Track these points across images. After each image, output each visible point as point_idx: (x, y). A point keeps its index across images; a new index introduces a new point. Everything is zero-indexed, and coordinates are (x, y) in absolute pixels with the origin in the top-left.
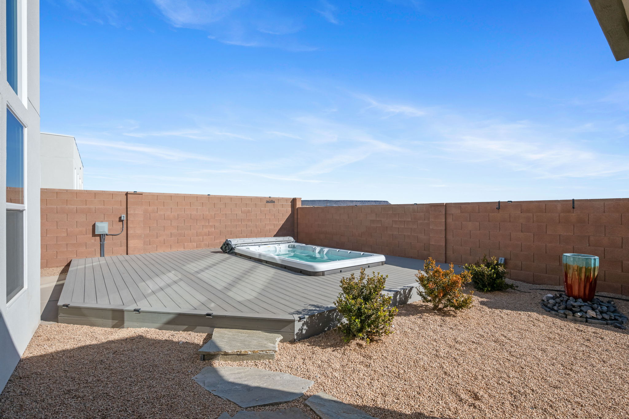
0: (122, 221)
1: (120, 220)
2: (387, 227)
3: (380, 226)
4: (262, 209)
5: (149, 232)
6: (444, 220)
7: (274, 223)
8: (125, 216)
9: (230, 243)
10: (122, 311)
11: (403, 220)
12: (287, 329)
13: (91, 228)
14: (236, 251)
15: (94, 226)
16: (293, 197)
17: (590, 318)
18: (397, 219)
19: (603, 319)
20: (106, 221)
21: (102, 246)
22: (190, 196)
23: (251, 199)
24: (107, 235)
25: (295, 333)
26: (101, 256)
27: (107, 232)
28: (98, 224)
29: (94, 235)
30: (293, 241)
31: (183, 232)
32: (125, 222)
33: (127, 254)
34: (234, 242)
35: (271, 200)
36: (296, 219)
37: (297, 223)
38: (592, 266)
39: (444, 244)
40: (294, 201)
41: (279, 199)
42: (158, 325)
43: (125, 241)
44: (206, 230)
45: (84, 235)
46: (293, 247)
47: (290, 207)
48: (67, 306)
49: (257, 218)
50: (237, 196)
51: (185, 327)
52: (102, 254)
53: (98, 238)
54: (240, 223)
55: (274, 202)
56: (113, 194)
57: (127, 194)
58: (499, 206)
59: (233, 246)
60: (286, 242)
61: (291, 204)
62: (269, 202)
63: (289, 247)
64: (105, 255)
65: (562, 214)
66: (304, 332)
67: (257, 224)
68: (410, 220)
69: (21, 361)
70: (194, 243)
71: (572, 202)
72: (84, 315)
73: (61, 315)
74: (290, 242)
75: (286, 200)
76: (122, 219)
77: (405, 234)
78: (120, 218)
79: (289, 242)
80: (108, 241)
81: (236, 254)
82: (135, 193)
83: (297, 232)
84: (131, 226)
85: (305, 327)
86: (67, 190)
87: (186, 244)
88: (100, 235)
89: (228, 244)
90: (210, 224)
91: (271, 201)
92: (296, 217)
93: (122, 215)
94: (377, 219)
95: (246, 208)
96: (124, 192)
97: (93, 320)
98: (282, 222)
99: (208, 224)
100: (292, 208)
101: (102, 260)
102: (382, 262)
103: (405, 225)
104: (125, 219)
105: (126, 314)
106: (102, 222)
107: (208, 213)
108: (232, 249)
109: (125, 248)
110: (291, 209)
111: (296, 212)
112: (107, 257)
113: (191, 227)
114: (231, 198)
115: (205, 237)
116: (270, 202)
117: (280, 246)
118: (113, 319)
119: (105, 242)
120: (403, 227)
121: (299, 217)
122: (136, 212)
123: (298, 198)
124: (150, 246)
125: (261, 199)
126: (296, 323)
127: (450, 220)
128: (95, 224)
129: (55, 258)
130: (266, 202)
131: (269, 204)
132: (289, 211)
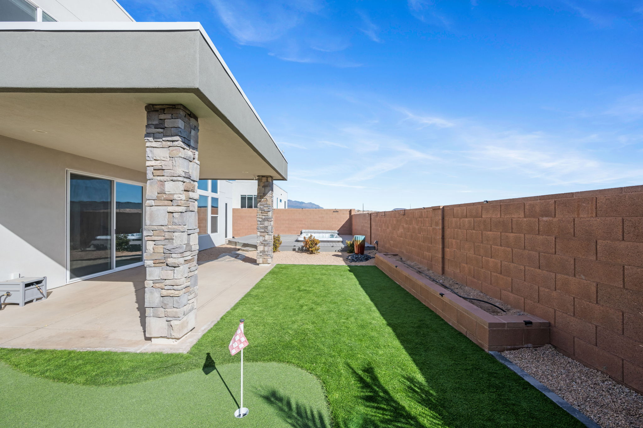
4: (331, 215)
7: (338, 223)
16: (350, 208)
23: (324, 210)
30: (337, 233)
36: (351, 222)
40: (350, 211)
41: (341, 210)
47: (349, 214)
49: (328, 221)
54: (318, 223)
55: (338, 212)
60: (332, 233)
63: (330, 235)
67: (328, 223)
74: (335, 233)
75: (346, 210)
91: (336, 211)
92: (352, 220)
95: (321, 215)
98: (343, 223)
107: (302, 217)
111: (352, 217)
123: (352, 209)
125: (330, 210)
130: (333, 212)
131: (335, 213)
132: (348, 217)
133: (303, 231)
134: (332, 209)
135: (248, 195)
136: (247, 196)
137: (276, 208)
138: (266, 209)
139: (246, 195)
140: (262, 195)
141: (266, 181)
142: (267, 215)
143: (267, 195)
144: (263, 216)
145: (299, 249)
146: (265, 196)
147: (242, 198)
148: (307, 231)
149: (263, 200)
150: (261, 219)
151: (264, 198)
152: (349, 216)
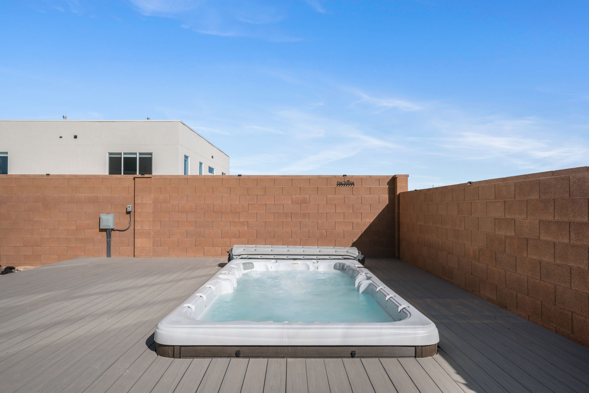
0: (129, 213)
1: (127, 212)
2: (527, 239)
3: (513, 234)
4: (328, 196)
5: (159, 228)
7: (352, 221)
8: (132, 206)
11: (566, 219)
15: (99, 219)
18: (550, 218)
20: (111, 212)
21: (109, 245)
22: (212, 177)
23: (310, 180)
26: (107, 257)
27: (114, 228)
28: (103, 216)
29: (100, 230)
30: (355, 256)
31: (203, 230)
32: (132, 214)
33: (134, 256)
35: (346, 180)
36: (397, 217)
40: (393, 181)
41: (362, 179)
43: (133, 239)
45: (91, 229)
46: (341, 268)
47: (387, 191)
49: (320, 212)
50: (284, 176)
52: (109, 255)
53: (104, 233)
54: (289, 220)
55: (353, 184)
60: (341, 257)
61: (387, 186)
62: (342, 184)
63: (335, 267)
64: (112, 256)
67: (320, 222)
70: (217, 248)
74: (348, 257)
75: (379, 179)
77: (571, 264)
78: (127, 209)
79: (346, 257)
80: (115, 238)
84: (139, 220)
86: (76, 176)
88: (106, 231)
90: (241, 220)
91: (346, 182)
92: (397, 211)
93: (129, 205)
94: (508, 216)
95: (299, 196)
98: (369, 220)
99: (238, 220)
100: (390, 193)
102: (415, 346)
103: (572, 234)
104: (132, 211)
106: (107, 213)
107: (238, 203)
109: (132, 248)
110: (387, 196)
111: (397, 201)
112: (114, 258)
113: (214, 223)
116: (344, 184)
117: (316, 265)
119: (112, 240)
120: (566, 241)
121: (401, 210)
122: (144, 202)
123: (399, 177)
124: (161, 248)
125: (327, 179)
128: (100, 216)
129: (65, 254)
130: (338, 185)
131: (342, 188)
132: (385, 199)
133: (237, 250)
134: (335, 176)
135: (125, 154)
136: (123, 156)
137: (181, 173)
139: (121, 154)
147: (111, 159)
148: (251, 249)
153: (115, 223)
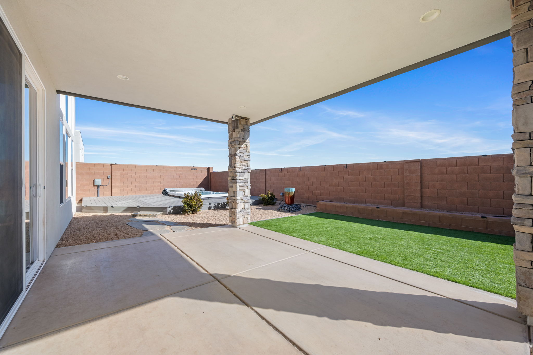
0: (109, 179)
1: (108, 178)
4: (189, 173)
5: (123, 185)
6: (265, 177)
7: (196, 181)
8: (110, 176)
9: (166, 190)
10: (107, 207)
12: (165, 210)
13: (92, 182)
14: (169, 194)
15: (94, 181)
16: (208, 166)
17: (286, 210)
19: (289, 210)
20: (100, 179)
21: (98, 192)
23: (182, 168)
24: (100, 186)
25: (168, 212)
26: (97, 196)
27: (101, 185)
28: (96, 180)
29: (94, 185)
30: (203, 190)
31: (142, 185)
32: (110, 179)
33: (111, 196)
34: (168, 190)
36: (210, 179)
37: (210, 181)
38: (290, 192)
39: (265, 188)
40: (208, 169)
41: (199, 168)
42: (120, 212)
43: (110, 189)
44: (155, 184)
45: (89, 185)
47: (206, 172)
48: (86, 206)
49: (186, 178)
50: (173, 166)
51: (130, 212)
52: (98, 195)
54: (176, 181)
55: (196, 169)
56: (104, 165)
57: (111, 165)
58: (281, 170)
59: (168, 192)
60: (199, 190)
65: (298, 173)
66: (172, 212)
67: (186, 181)
68: (254, 177)
69: (73, 217)
71: (300, 168)
72: (92, 209)
73: (83, 210)
75: (204, 168)
76: (109, 177)
78: (108, 177)
79: (201, 190)
80: (101, 189)
81: (168, 195)
82: (116, 164)
83: (210, 186)
84: (114, 181)
85: (172, 210)
87: (144, 191)
88: (97, 186)
89: (165, 191)
90: (158, 181)
91: (194, 169)
92: (210, 178)
93: (109, 176)
95: (179, 173)
96: (110, 164)
97: (96, 211)
98: (201, 181)
101: (98, 198)
104: (110, 178)
105: (108, 208)
106: (98, 179)
107: (157, 175)
108: (167, 193)
109: (110, 192)
111: (210, 175)
112: (101, 197)
114: (170, 167)
115: (155, 188)
118: (104, 210)
119: (100, 189)
121: (211, 178)
122: (116, 174)
123: (210, 167)
124: (124, 192)
125: (188, 168)
126: (168, 208)
127: (267, 177)
128: (94, 180)
130: (192, 169)
134: (191, 167)
138: (246, 158)
140: (241, 140)
141: (245, 123)
142: (247, 165)
143: (246, 141)
144: (243, 166)
145: (215, 207)
146: (245, 142)
149: (242, 147)
150: (241, 170)
151: (244, 144)
152: (206, 173)
153: (102, 183)
